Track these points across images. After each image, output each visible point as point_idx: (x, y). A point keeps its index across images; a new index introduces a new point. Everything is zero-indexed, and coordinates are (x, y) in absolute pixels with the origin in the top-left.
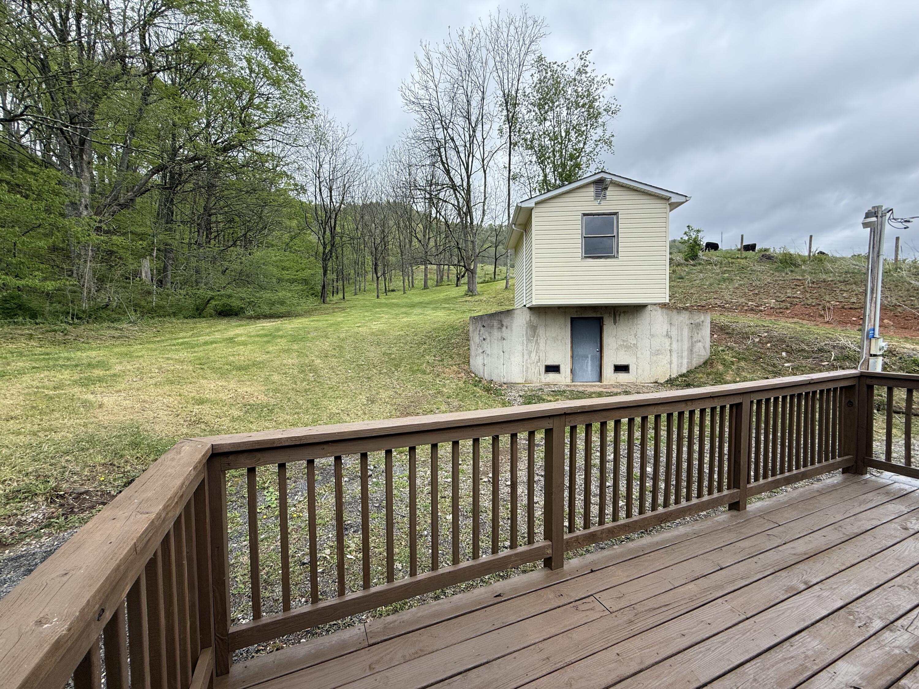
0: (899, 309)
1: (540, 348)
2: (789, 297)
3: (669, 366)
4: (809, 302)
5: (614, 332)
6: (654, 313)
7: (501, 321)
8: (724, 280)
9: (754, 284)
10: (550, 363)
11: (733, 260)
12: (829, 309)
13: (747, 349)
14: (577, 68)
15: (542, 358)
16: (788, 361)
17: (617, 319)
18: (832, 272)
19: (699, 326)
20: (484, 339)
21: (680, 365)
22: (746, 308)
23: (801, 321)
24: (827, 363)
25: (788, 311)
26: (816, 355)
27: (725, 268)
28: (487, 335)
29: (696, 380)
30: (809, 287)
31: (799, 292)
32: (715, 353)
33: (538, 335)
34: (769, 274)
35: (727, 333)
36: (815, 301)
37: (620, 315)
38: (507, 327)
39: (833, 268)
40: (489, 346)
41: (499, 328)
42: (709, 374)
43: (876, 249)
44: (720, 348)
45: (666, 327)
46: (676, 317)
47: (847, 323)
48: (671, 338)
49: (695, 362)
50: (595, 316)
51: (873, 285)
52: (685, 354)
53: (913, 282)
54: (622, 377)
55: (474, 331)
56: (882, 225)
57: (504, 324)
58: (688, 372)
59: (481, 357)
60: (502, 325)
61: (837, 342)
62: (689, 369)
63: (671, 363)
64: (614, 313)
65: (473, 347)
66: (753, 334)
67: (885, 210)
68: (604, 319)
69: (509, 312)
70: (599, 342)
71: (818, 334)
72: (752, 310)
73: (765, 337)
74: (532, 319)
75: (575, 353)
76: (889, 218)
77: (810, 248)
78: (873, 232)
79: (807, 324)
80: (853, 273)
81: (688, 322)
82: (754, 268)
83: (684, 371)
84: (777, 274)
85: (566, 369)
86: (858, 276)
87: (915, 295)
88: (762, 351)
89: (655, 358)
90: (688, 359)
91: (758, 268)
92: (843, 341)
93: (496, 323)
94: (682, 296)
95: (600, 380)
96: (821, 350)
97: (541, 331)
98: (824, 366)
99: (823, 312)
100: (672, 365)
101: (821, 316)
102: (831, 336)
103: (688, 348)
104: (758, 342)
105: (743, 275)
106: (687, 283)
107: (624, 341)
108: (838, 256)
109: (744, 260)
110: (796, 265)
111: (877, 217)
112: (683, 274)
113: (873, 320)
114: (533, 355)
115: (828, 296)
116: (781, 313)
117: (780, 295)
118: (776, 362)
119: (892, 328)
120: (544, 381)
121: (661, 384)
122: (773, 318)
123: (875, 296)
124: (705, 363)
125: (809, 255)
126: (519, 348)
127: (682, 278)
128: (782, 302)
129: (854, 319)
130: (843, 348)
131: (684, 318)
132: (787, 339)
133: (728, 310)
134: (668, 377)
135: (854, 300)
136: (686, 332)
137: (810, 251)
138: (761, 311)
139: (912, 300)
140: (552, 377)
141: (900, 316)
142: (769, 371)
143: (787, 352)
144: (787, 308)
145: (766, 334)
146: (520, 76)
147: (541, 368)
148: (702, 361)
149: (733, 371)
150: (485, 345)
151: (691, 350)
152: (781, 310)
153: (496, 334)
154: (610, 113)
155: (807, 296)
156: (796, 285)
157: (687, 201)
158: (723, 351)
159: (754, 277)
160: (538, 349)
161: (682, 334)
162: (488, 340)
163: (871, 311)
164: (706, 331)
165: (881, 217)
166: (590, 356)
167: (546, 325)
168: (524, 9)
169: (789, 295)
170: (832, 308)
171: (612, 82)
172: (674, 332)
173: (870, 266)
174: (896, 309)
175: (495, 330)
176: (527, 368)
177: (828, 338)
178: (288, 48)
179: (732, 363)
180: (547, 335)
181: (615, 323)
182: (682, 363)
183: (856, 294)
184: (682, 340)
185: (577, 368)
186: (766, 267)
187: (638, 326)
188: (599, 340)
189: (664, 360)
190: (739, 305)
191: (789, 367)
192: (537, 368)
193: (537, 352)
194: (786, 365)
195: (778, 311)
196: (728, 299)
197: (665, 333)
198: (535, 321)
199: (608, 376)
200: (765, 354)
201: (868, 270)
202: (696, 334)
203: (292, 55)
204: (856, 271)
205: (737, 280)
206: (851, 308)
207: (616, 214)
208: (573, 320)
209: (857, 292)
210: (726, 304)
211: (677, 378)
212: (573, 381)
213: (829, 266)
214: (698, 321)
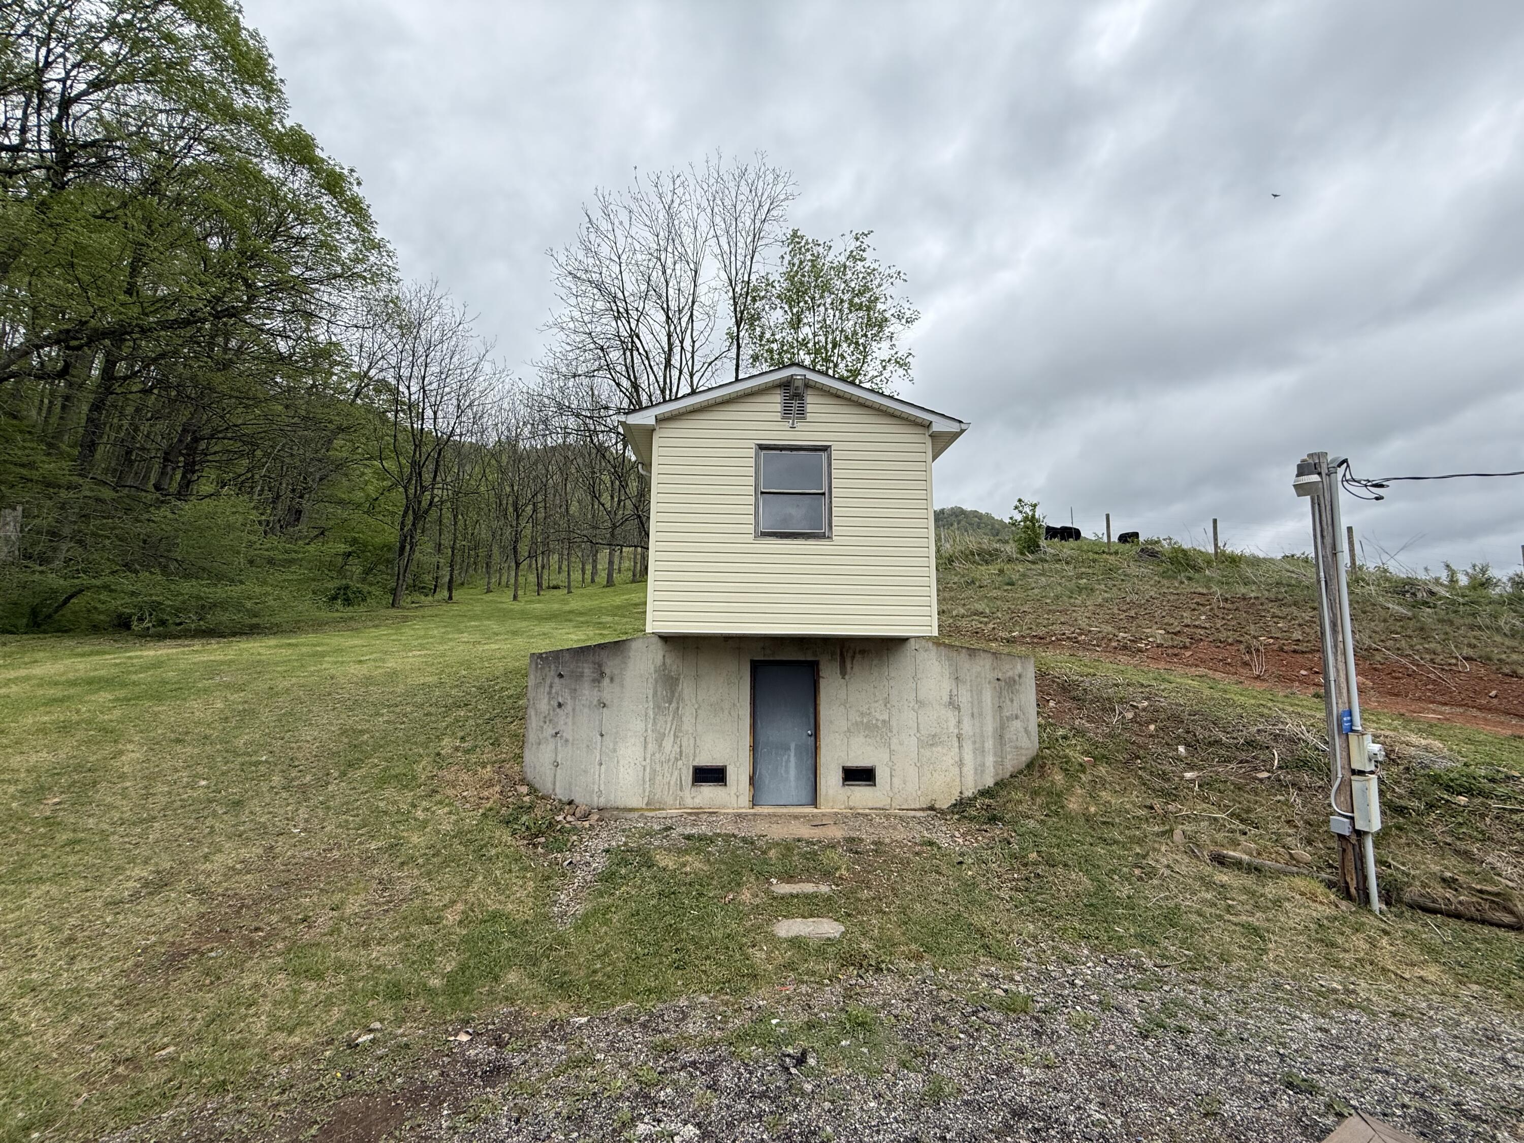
0: (1378, 657)
1: (685, 727)
2: (1187, 626)
3: (956, 770)
4: (1221, 637)
5: (842, 694)
6: (922, 655)
7: (600, 666)
8: (1080, 589)
9: (1128, 600)
10: (706, 760)
11: (1096, 556)
12: (1258, 650)
13: (1111, 736)
14: (848, 250)
15: (688, 750)
16: (1191, 767)
17: (849, 666)
18: (1255, 583)
19: (1010, 684)
20: (560, 705)
21: (980, 769)
22: (1114, 644)
23: (1211, 672)
24: (1266, 775)
25: (1188, 653)
26: (1243, 756)
27: (1083, 570)
28: (567, 695)
29: (1009, 805)
30: (1219, 608)
31: (1203, 617)
32: (1048, 743)
33: (681, 699)
34: (1152, 582)
35: (1074, 698)
36: (1232, 637)
37: (853, 658)
38: (612, 680)
39: (1255, 576)
40: (570, 721)
41: (594, 681)
42: (1035, 793)
43: (1328, 540)
44: (1061, 732)
45: (947, 685)
46: (967, 665)
47: (1292, 681)
48: (958, 708)
49: (1011, 765)
50: (802, 658)
51: (1334, 615)
52: (989, 744)
53: (1390, 606)
54: (861, 795)
55: (537, 686)
56: (1332, 489)
57: (607, 671)
58: (996, 784)
59: (551, 746)
60: (602, 674)
61: (1281, 726)
62: (999, 778)
63: (961, 764)
64: (842, 655)
65: (534, 722)
66: (1121, 701)
67: (1333, 461)
68: (822, 667)
69: (617, 647)
70: (812, 716)
71: (1242, 707)
72: (1125, 648)
73: (1144, 710)
74: (668, 661)
75: (762, 739)
76: (1344, 479)
77: (1216, 539)
78: (1316, 504)
79: (1223, 679)
80: (1289, 585)
81: (992, 676)
82: (1128, 571)
83: (990, 782)
84: (1165, 582)
85: (739, 775)
86: (1297, 591)
87: (1399, 630)
88: (1140, 740)
89: (927, 753)
90: (995, 754)
91: (1134, 570)
92: (1291, 727)
93: (588, 670)
94: (1007, 617)
95: (814, 803)
96: (1251, 744)
97: (686, 688)
98: (1261, 781)
99: (1247, 658)
100: (965, 769)
101: (1246, 664)
102: (1266, 711)
103: (995, 730)
104: (1131, 720)
105: (1110, 583)
106: (1021, 594)
107: (862, 714)
108: (1261, 555)
109: (1113, 557)
110: (1197, 569)
111: (1320, 474)
112: (1015, 577)
113: (1345, 691)
114: (668, 743)
115: (1252, 626)
116: (1176, 655)
117: (1172, 621)
118: (1168, 768)
119: (1372, 692)
120: (689, 802)
121: (942, 812)
122: (1162, 665)
123: (1340, 639)
124: (1030, 765)
125: (1216, 552)
126: (638, 725)
127: (1012, 584)
128: (1175, 634)
129: (1303, 672)
130: (1293, 740)
131: (983, 667)
132: (1185, 716)
133: (1085, 646)
134: (954, 797)
135: (1297, 635)
136: (988, 696)
137: (1216, 545)
138: (1140, 650)
139: (1395, 640)
140: (709, 793)
141: (1383, 670)
142: (1154, 790)
143: (1187, 745)
144: (1185, 647)
145: (1146, 704)
146: (754, 252)
147: (684, 771)
148: (1024, 760)
149: (1083, 787)
150: (563, 719)
151: (1001, 737)
152: (1176, 651)
153: (587, 693)
154: (904, 321)
155: (1218, 626)
156: (1198, 604)
157: (963, 431)
158: (1065, 737)
159: (1128, 586)
160: (679, 729)
161: (980, 702)
162: (569, 708)
163: (1338, 671)
164: (1029, 695)
165: (1328, 475)
166: (793, 746)
167: (697, 677)
168: (760, 157)
169: (1187, 621)
170: (1262, 648)
171: (903, 277)
172: (964, 698)
173: (1322, 574)
174: (1373, 655)
175: (586, 685)
176: (654, 772)
177: (1262, 716)
178: (352, 170)
179: (1082, 768)
180: (700, 698)
181: (843, 674)
182: (983, 765)
183: (1300, 625)
184: (981, 714)
185: (763, 770)
186: (1146, 569)
187: (892, 683)
188: (812, 710)
189: (947, 756)
190: (1103, 638)
191: (1192, 781)
192: (676, 773)
193: (675, 736)
194: (1188, 775)
195: (1170, 651)
196: (1084, 625)
197: (946, 698)
198: (674, 667)
199: (831, 792)
200: (1144, 747)
201: (1319, 582)
202: (1009, 703)
203: (359, 184)
204: (1293, 582)
205: (1101, 590)
206: (1295, 651)
207: (825, 449)
208: (756, 668)
209: (1301, 621)
210: (1080, 634)
211: (975, 798)
212: (754, 803)
213: (1249, 572)
214: (1010, 674)
